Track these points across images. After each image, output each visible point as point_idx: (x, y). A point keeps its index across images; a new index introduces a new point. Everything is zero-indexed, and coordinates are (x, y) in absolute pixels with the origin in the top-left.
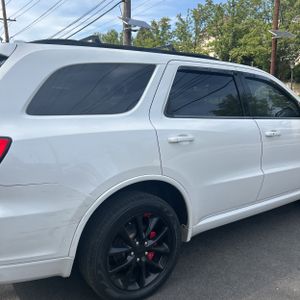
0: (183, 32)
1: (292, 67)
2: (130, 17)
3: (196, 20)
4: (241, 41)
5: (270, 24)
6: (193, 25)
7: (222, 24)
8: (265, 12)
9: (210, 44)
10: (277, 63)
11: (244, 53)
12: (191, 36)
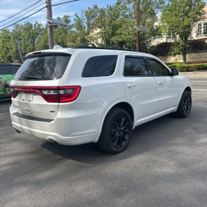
0: (79, 25)
1: (148, 48)
2: (51, 17)
3: (88, 18)
4: (118, 32)
5: (134, 22)
6: (86, 21)
7: (105, 21)
8: (130, 15)
9: (98, 34)
10: (140, 45)
11: (120, 40)
12: (85, 28)
